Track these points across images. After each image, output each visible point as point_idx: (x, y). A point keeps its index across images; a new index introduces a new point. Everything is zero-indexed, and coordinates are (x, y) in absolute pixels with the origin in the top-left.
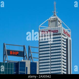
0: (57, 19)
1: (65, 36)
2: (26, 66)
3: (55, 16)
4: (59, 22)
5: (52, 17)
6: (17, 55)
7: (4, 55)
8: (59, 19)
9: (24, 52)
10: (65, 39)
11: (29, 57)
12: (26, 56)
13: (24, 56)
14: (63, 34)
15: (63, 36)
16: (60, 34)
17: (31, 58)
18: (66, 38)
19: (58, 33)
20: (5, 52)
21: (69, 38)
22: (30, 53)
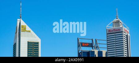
0: (119, 21)
1: (126, 33)
2: (95, 54)
3: (117, 18)
4: (121, 23)
5: (115, 20)
6: (88, 46)
7: (78, 47)
8: (121, 21)
9: (92, 43)
10: (125, 35)
11: (96, 47)
12: (94, 46)
13: (92, 47)
14: (124, 32)
15: (124, 33)
16: (122, 32)
17: (98, 48)
18: (127, 34)
19: (121, 31)
20: (79, 44)
21: (129, 35)
22: (97, 44)
